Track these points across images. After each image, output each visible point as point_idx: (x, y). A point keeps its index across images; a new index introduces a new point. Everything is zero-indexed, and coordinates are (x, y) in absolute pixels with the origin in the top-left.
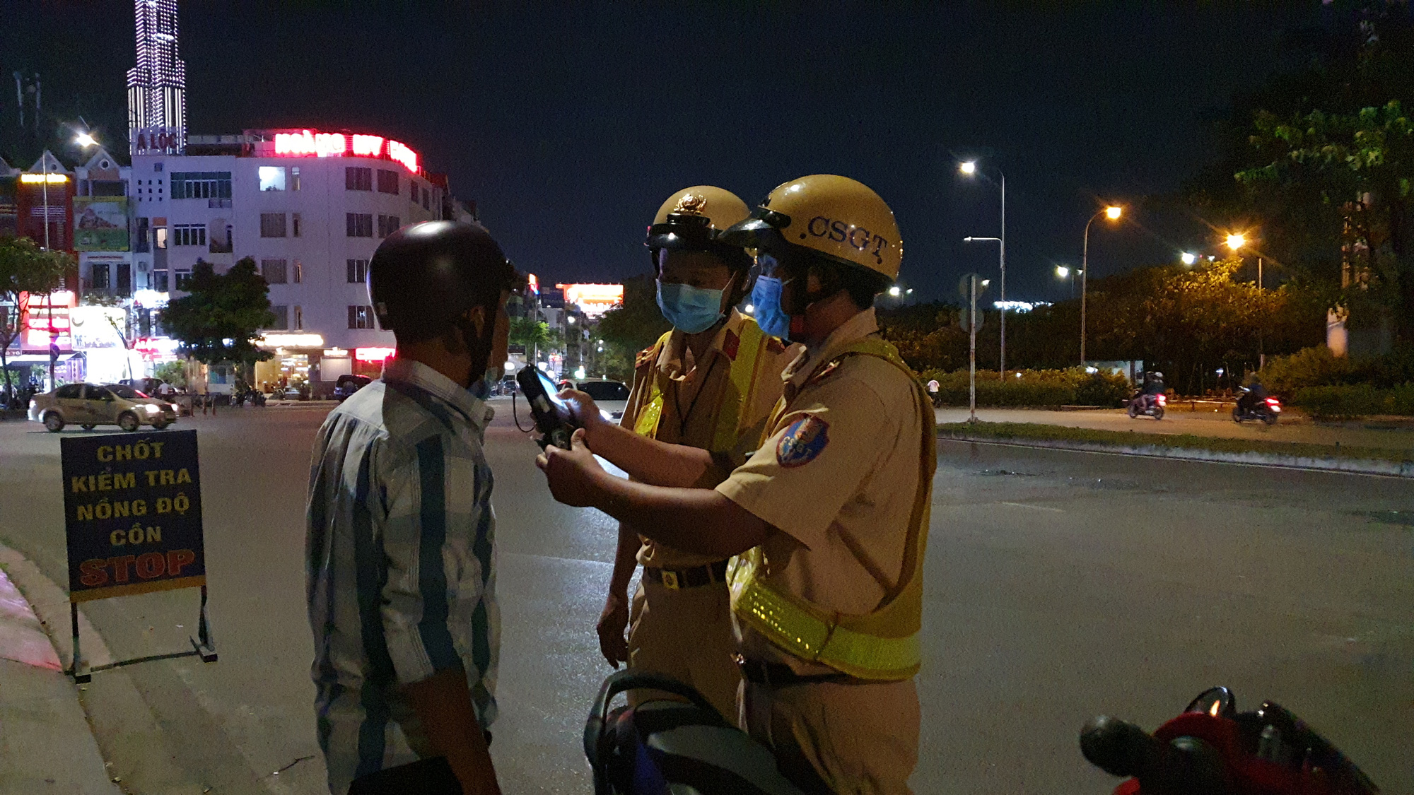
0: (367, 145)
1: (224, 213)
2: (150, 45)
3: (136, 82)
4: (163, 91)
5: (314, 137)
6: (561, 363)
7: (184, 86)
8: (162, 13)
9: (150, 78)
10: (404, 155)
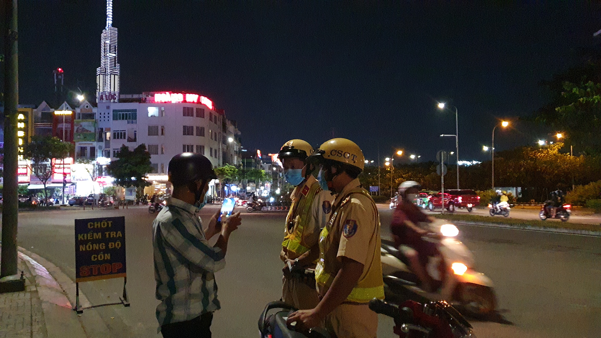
0: (192, 98)
1: (134, 126)
2: (106, 58)
3: (100, 73)
4: (111, 76)
5: (171, 95)
6: (270, 187)
7: (119, 74)
8: (111, 46)
9: (105, 71)
10: (207, 102)
